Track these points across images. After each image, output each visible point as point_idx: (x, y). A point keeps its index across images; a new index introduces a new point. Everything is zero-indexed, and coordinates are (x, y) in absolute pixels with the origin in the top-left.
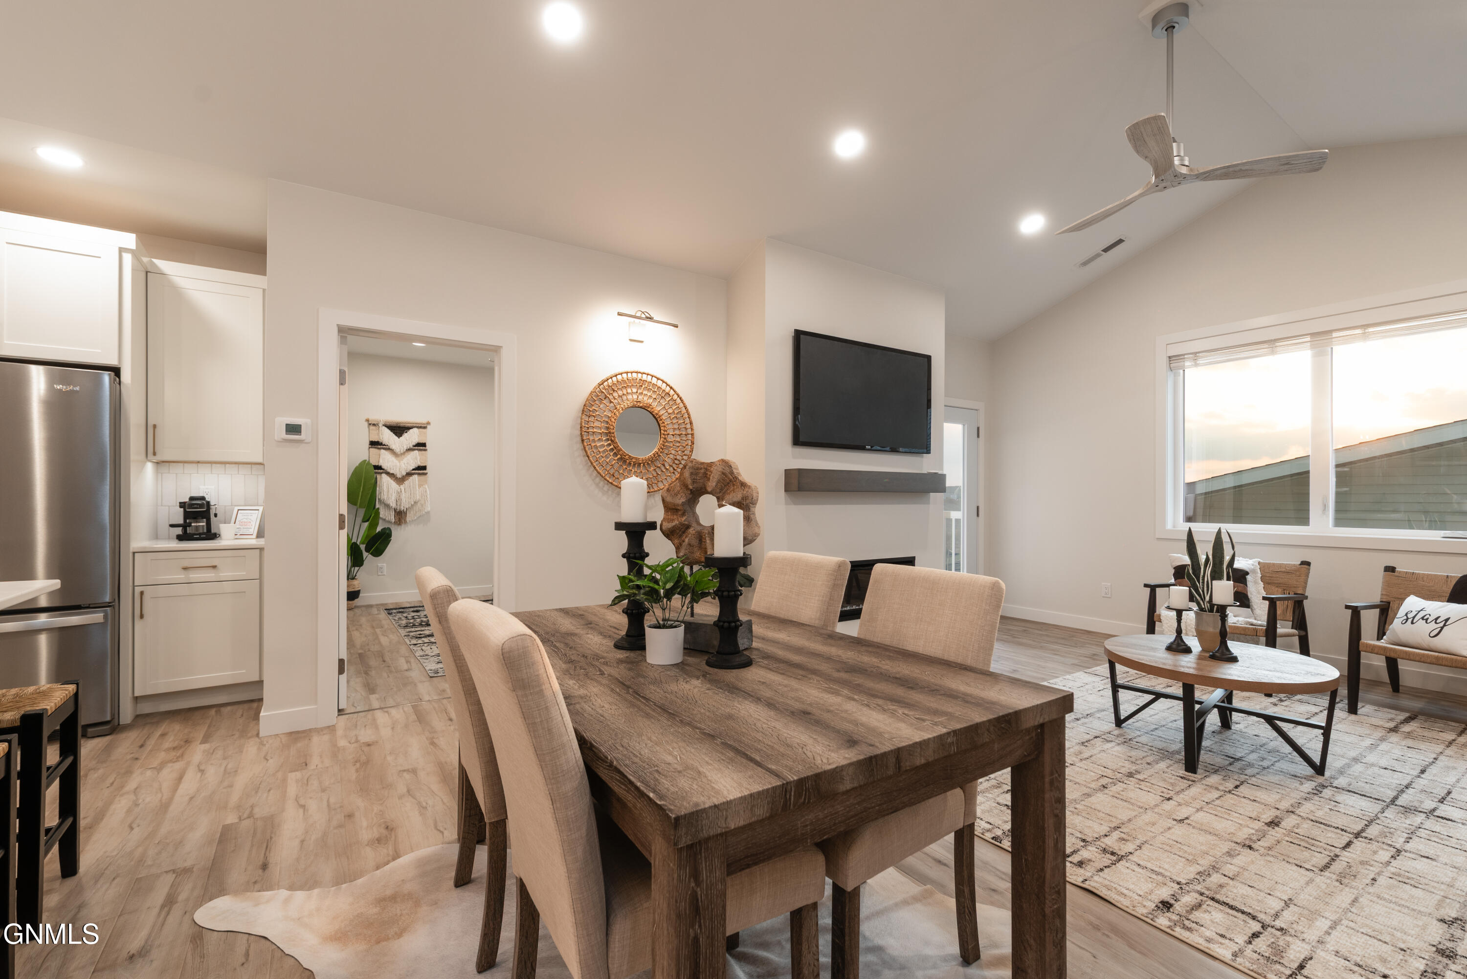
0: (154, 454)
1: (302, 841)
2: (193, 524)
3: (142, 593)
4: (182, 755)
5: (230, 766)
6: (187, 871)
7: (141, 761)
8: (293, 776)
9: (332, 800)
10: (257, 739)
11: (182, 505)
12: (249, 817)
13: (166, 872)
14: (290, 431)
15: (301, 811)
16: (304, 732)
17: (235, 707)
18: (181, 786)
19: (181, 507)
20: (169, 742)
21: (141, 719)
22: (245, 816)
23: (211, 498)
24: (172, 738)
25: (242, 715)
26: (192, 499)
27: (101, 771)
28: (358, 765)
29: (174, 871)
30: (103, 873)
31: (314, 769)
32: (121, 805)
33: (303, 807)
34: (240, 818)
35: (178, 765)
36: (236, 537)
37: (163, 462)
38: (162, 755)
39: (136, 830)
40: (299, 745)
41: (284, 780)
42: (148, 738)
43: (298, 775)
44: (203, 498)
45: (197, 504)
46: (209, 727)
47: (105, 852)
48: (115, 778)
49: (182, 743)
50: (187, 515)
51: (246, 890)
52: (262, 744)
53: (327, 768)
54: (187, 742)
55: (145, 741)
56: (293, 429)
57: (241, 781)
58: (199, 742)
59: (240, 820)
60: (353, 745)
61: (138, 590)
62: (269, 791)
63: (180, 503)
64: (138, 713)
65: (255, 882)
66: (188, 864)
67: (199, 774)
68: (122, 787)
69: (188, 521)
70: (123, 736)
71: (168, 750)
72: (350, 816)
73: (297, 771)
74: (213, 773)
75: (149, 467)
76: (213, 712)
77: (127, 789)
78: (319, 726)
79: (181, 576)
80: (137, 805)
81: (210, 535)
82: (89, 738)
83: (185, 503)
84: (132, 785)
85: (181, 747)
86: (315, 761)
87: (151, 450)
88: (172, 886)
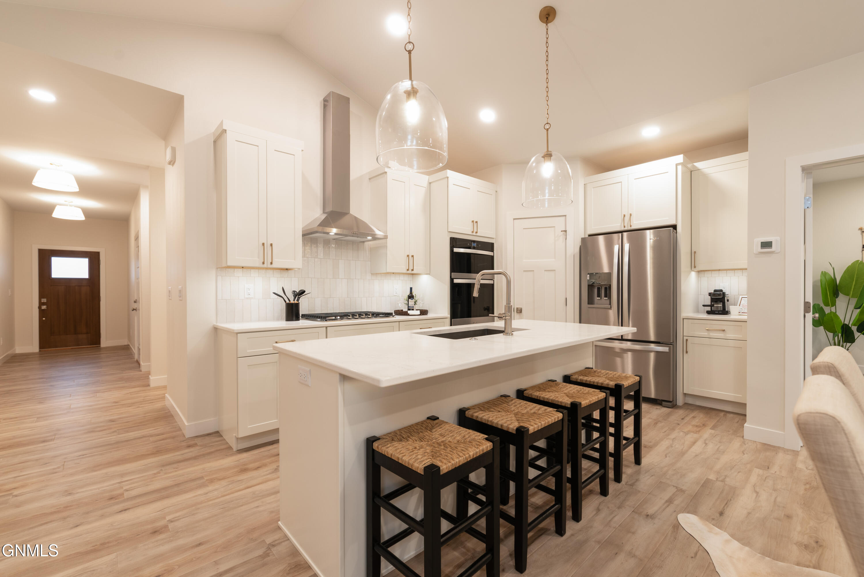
0: (695, 267)
1: (749, 513)
2: (715, 305)
3: (687, 340)
4: (699, 431)
5: (721, 448)
6: (682, 491)
7: (680, 426)
8: (757, 471)
9: (779, 499)
10: (742, 439)
11: (710, 294)
12: (722, 481)
13: (674, 486)
14: (764, 247)
15: (755, 495)
16: (774, 447)
17: (735, 416)
18: (693, 447)
19: (709, 295)
20: (695, 422)
21: (687, 406)
22: (720, 479)
23: (726, 290)
24: (697, 421)
25: (738, 422)
26: (715, 291)
27: (663, 424)
28: (808, 486)
29: (677, 487)
30: (649, 471)
31: (772, 473)
32: (665, 444)
33: (757, 493)
34: (717, 479)
35: (696, 436)
36: (740, 314)
37: (701, 271)
38: (690, 427)
39: (668, 458)
40: (768, 453)
41: (750, 471)
42: (687, 416)
43: (761, 472)
44: (721, 291)
45: (717, 294)
46: (718, 421)
47: (653, 462)
48: (667, 429)
49: (701, 425)
50: (712, 300)
51: (707, 520)
52: (744, 443)
53: (783, 477)
54: (704, 425)
55: (685, 417)
56: (766, 245)
57: (725, 459)
58: (710, 428)
59: (717, 480)
60: (809, 471)
61: (685, 338)
62: (739, 472)
63: (709, 293)
64: (686, 402)
65: (713, 519)
66: (684, 488)
67: (704, 445)
68: (669, 435)
69: (712, 303)
70: (677, 411)
71: (694, 426)
72: (789, 517)
73: (761, 469)
74: (711, 447)
75: (693, 274)
76: (722, 414)
77: (670, 437)
78: (786, 447)
79: (705, 334)
80: (672, 447)
81: (725, 312)
82: (663, 406)
83: (711, 293)
84: (673, 436)
85: (700, 427)
86: (775, 469)
87: (693, 266)
88: (673, 494)
